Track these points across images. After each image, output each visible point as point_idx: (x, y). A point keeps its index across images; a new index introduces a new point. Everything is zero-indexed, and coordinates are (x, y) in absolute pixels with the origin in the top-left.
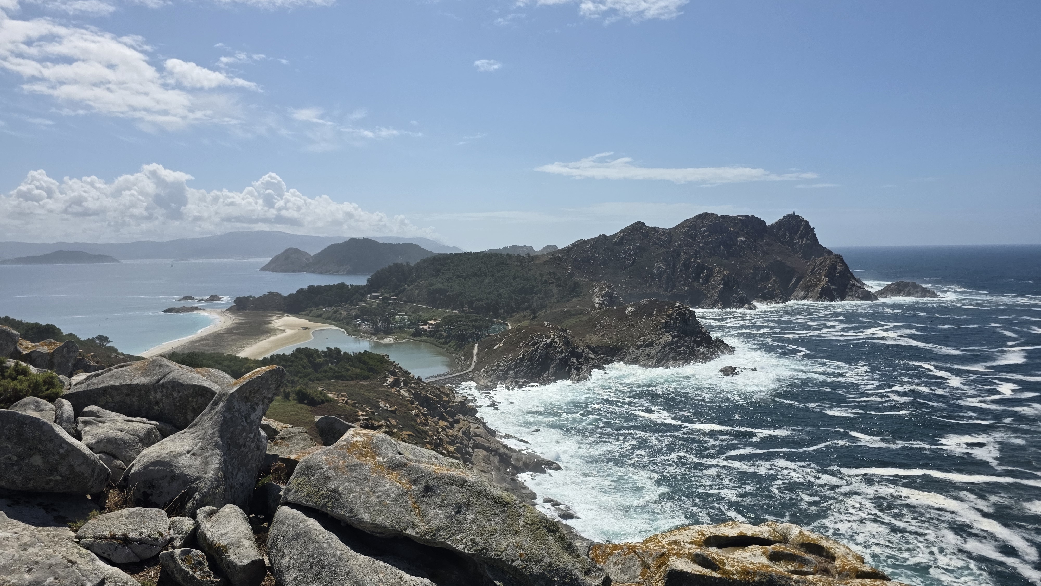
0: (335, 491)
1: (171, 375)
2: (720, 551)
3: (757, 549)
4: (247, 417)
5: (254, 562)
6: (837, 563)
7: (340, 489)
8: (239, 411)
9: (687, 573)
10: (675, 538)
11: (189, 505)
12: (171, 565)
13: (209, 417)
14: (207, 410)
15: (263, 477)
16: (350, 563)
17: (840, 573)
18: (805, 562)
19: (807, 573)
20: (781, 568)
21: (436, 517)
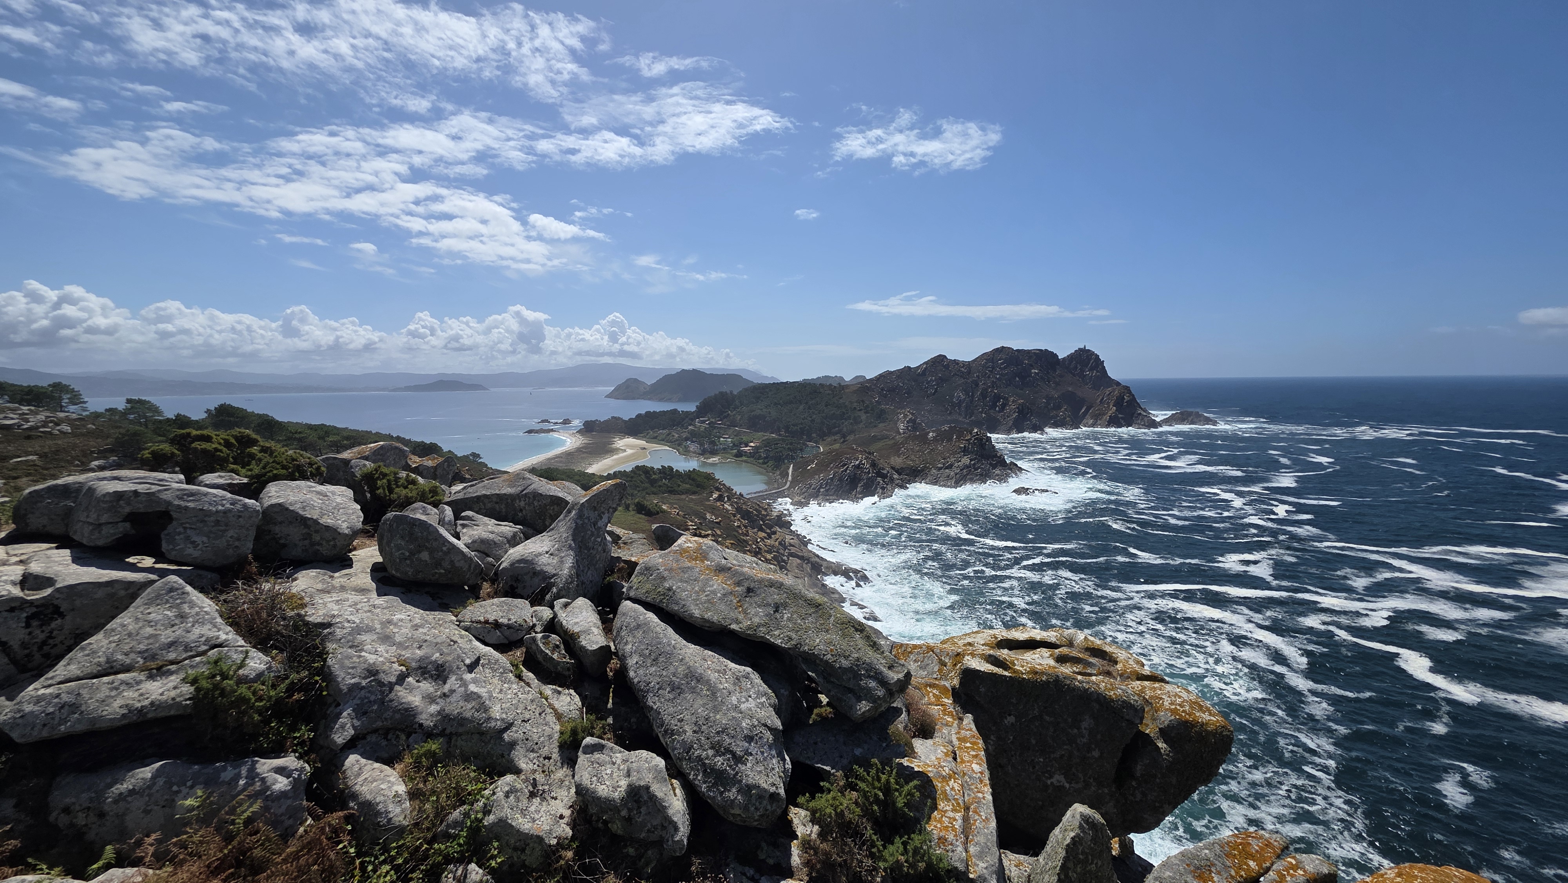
0: (670, 589)
1: (532, 486)
2: (1010, 652)
3: (1045, 652)
4: (595, 524)
5: (602, 648)
6: (1119, 667)
7: (674, 588)
8: (588, 518)
9: (980, 671)
10: (970, 640)
11: (548, 597)
12: (534, 647)
13: (563, 523)
14: (562, 517)
15: (609, 575)
16: (683, 652)
17: (1121, 675)
18: (1090, 664)
19: (1090, 675)
20: (1066, 670)
21: (756, 614)
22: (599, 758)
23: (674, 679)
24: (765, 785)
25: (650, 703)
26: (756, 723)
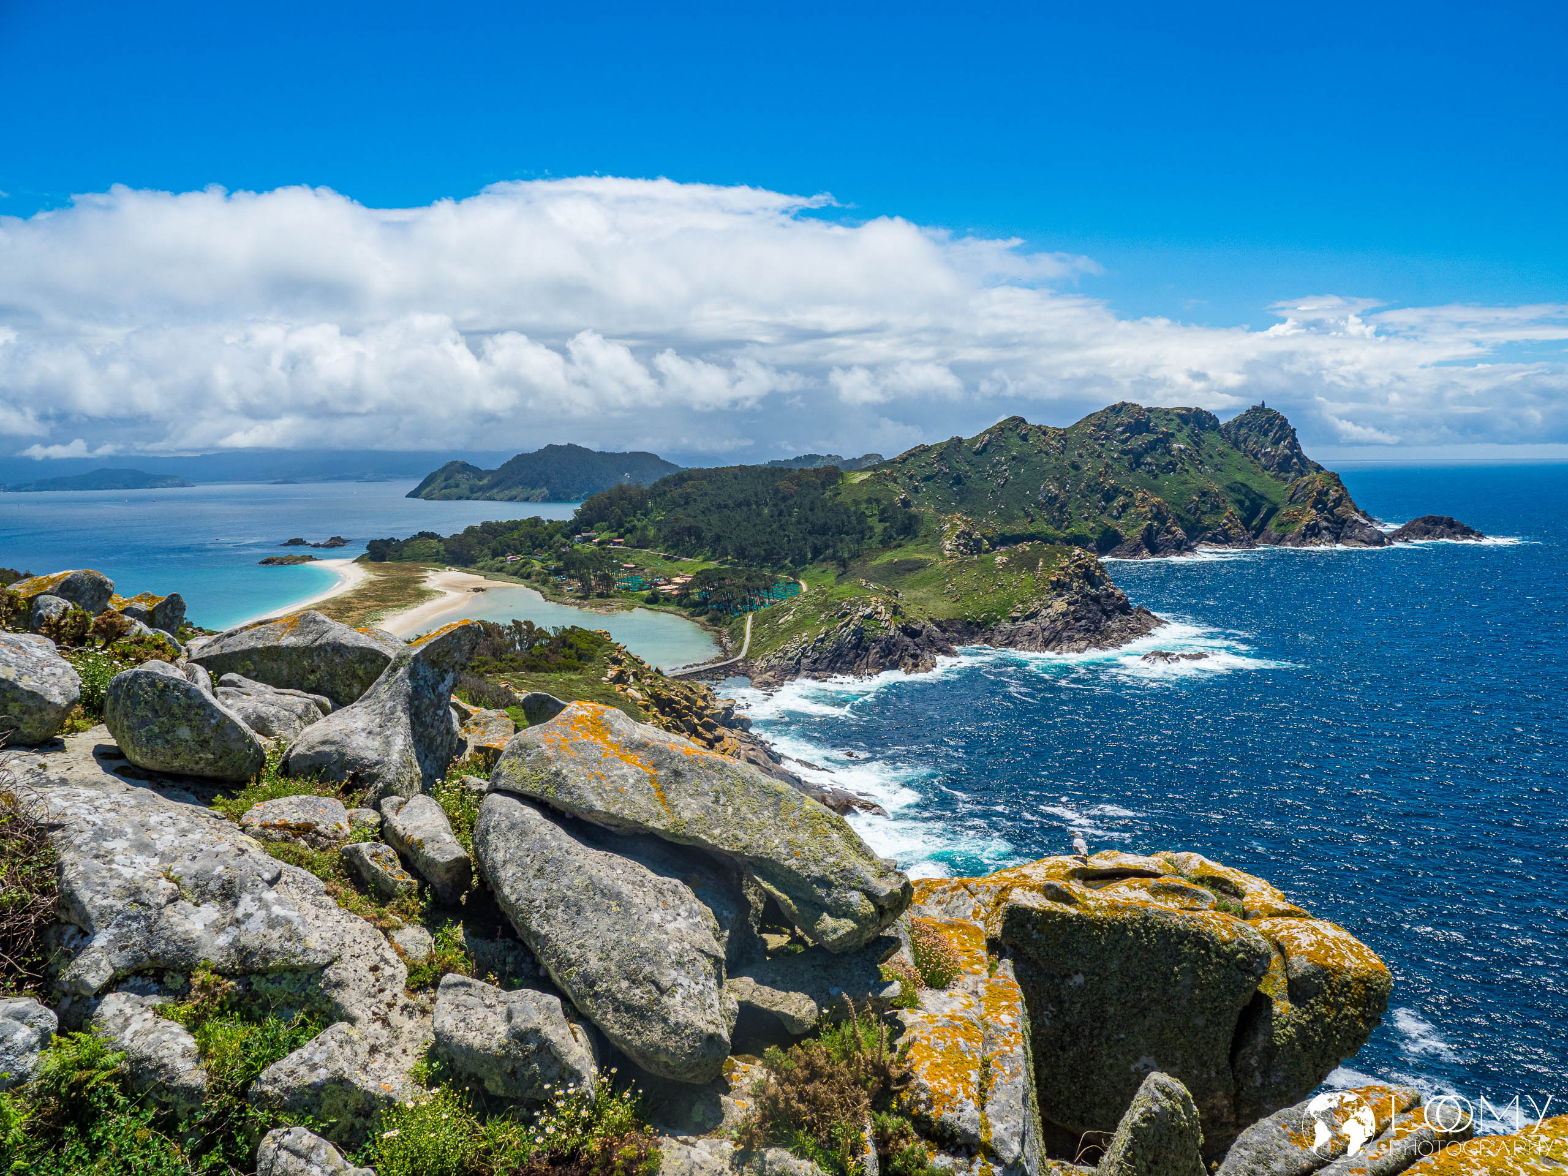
0: (557, 774)
1: (329, 634)
2: (1084, 885)
3: (1137, 883)
4: (434, 688)
5: (458, 860)
7: (564, 771)
8: (425, 679)
9: (1033, 909)
11: (370, 794)
12: (357, 859)
13: (386, 686)
16: (579, 858)
18: (1201, 897)
19: (1198, 909)
20: (1165, 903)
21: (687, 806)
22: (465, 1001)
23: (569, 893)
24: (702, 1025)
25: (534, 926)
26: (688, 947)
